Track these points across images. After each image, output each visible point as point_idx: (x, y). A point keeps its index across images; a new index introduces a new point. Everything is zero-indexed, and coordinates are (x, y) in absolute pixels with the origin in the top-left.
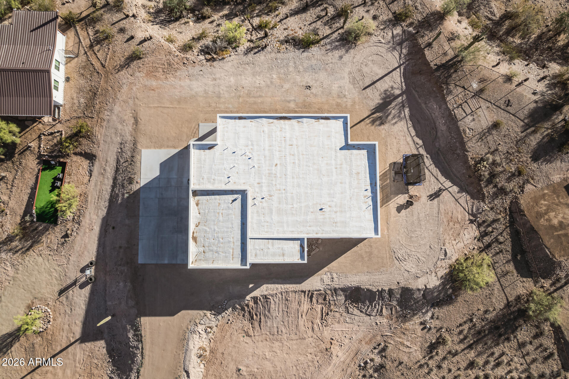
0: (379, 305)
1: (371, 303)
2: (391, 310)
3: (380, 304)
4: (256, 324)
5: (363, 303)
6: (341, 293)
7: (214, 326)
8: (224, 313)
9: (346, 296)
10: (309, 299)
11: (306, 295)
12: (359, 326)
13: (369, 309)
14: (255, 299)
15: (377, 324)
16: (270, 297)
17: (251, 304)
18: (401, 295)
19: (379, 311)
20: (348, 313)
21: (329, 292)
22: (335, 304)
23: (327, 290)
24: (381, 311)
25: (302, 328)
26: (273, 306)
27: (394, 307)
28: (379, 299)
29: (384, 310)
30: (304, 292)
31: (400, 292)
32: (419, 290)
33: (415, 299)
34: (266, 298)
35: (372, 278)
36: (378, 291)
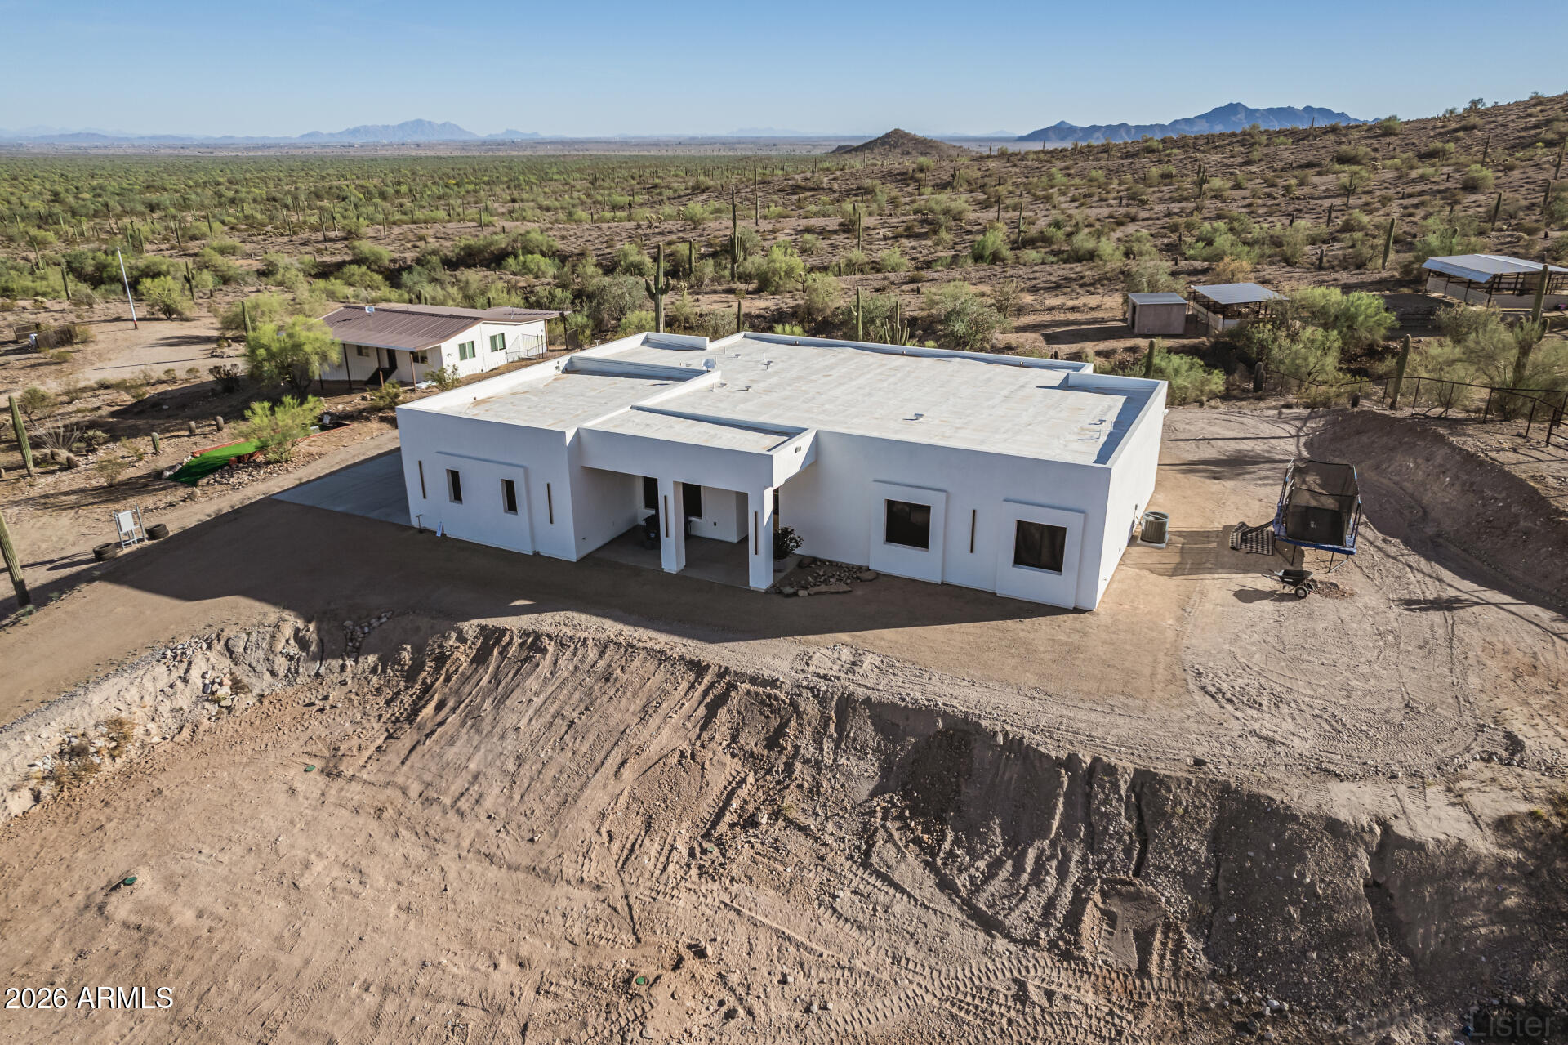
0: (1063, 873)
1: (1016, 844)
2: (1144, 943)
3: (1073, 877)
5: (972, 832)
6: (868, 734)
7: (256, 691)
8: (336, 663)
9: (886, 769)
10: (702, 711)
11: (701, 688)
12: (896, 960)
13: (997, 885)
14: (487, 647)
15: (1022, 995)
16: (551, 649)
17: (463, 657)
18: (1215, 839)
19: (1060, 914)
20: (865, 864)
21: (810, 707)
22: (815, 790)
23: (806, 693)
24: (1073, 920)
25: (580, 823)
26: (532, 683)
27: (1168, 927)
28: (1068, 829)
29: (1090, 917)
30: (699, 668)
31: (1209, 816)
32: (1334, 827)
33: (1317, 907)
34: (534, 644)
35: (1053, 713)
36: (1072, 762)
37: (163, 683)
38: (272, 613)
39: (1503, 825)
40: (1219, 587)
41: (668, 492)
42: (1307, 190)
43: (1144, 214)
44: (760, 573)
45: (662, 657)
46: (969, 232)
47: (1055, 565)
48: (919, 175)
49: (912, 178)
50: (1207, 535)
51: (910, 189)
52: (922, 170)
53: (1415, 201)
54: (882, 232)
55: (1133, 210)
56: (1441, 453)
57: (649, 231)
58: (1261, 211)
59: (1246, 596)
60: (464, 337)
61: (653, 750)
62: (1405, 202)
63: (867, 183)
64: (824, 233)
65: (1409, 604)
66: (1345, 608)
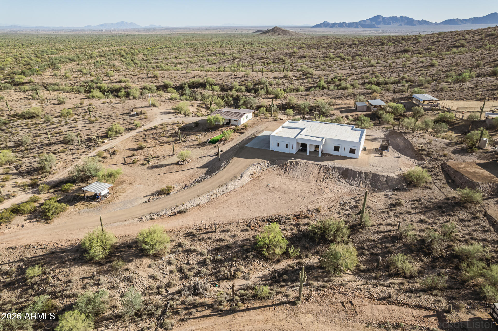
1: (353, 179)
2: (366, 186)
3: (359, 181)
4: (287, 173)
5: (349, 178)
6: (337, 170)
7: (265, 169)
8: (273, 166)
9: (340, 173)
10: (319, 169)
12: (344, 188)
13: (352, 182)
14: (291, 163)
15: (355, 190)
16: (299, 163)
17: (289, 164)
18: (372, 177)
20: (339, 181)
21: (331, 168)
22: (333, 175)
24: (359, 184)
25: (311, 179)
26: (299, 167)
27: (368, 184)
28: (358, 177)
29: (361, 184)
30: (317, 165)
31: (371, 176)
32: (383, 176)
33: (381, 182)
34: (297, 163)
35: (356, 168)
36: (358, 172)
37: (256, 168)
39: (398, 175)
40: (373, 156)
42: (395, 64)
43: (356, 73)
44: (320, 155)
45: (313, 164)
46: (315, 78)
47: (354, 153)
49: (292, 55)
50: (371, 150)
52: (295, 53)
53: (419, 69)
54: (294, 78)
56: (402, 138)
57: (235, 77)
59: (376, 156)
60: (243, 117)
61: (315, 172)
62: (417, 70)
64: (280, 78)
65: (395, 157)
66: (387, 158)
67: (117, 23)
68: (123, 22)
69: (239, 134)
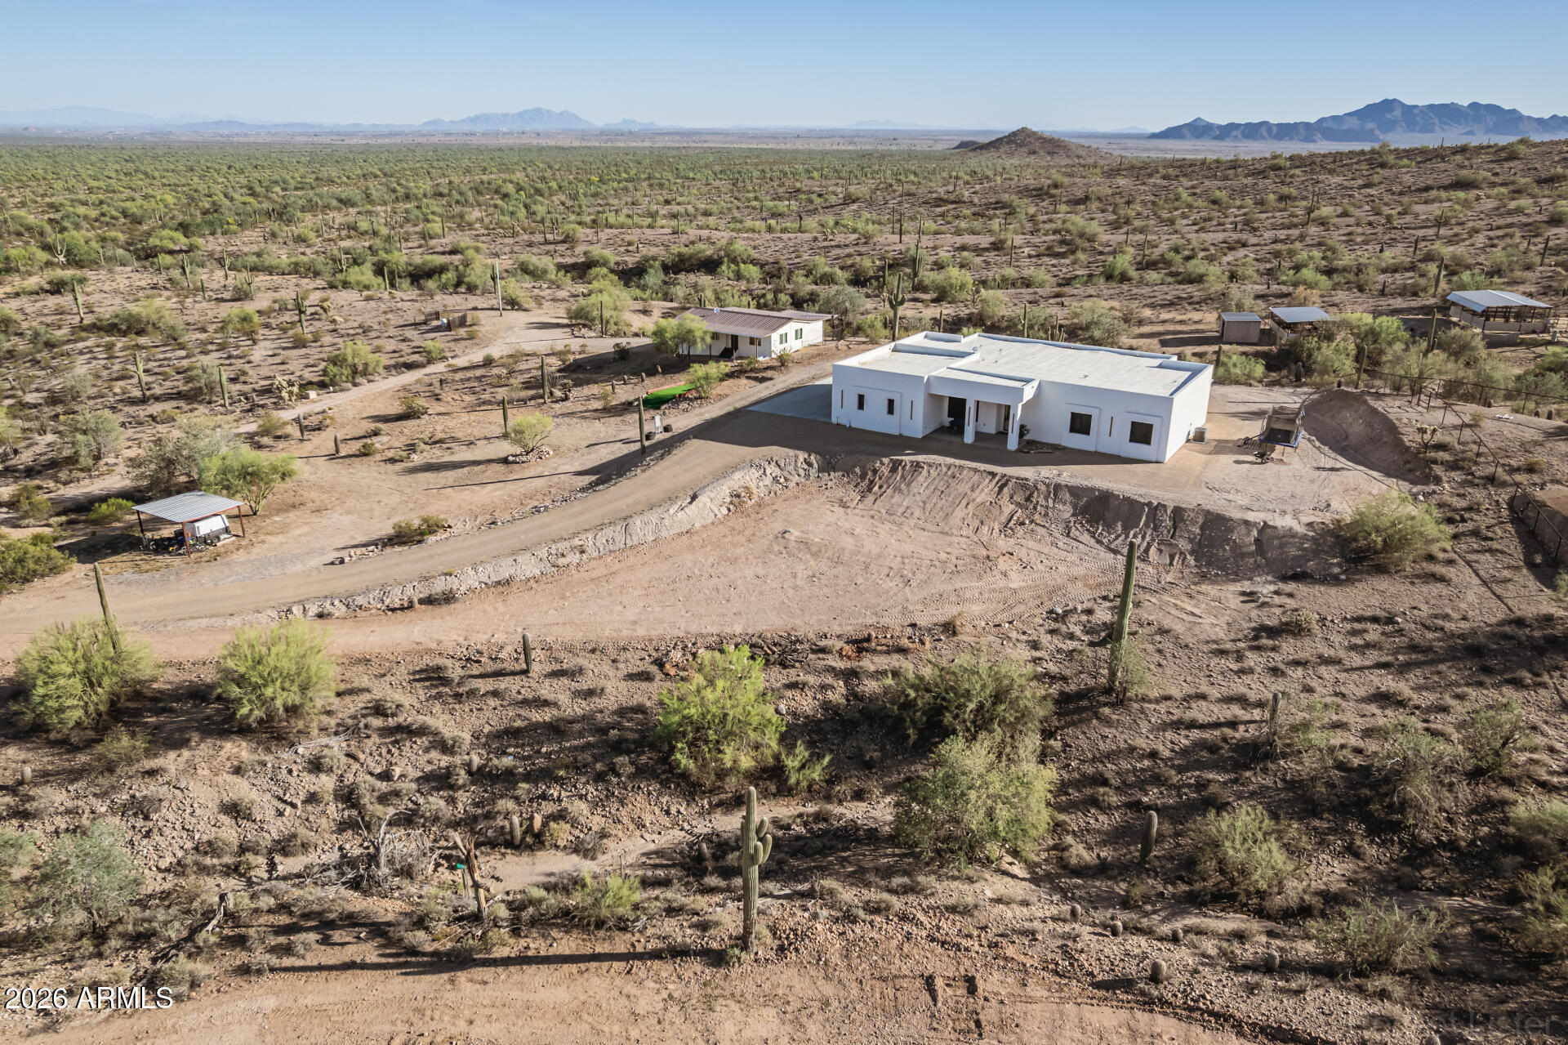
0: (1144, 537)
1: (1127, 530)
2: (1172, 558)
3: (1148, 538)
4: (871, 498)
5: (1109, 527)
6: (1067, 497)
7: (794, 481)
8: (827, 473)
9: (1075, 507)
10: (997, 488)
11: (995, 481)
12: (1081, 559)
13: (1118, 541)
14: (895, 466)
16: (925, 467)
17: (885, 471)
18: (1202, 528)
19: (1142, 549)
20: (1068, 535)
21: (1043, 488)
22: (1046, 515)
23: (1040, 483)
24: (1147, 551)
25: (955, 520)
26: (920, 479)
27: (1182, 553)
28: (1147, 525)
29: (1153, 550)
30: (993, 475)
31: (1201, 521)
32: (1246, 523)
33: (1236, 547)
34: (917, 466)
35: (1142, 491)
36: (1149, 504)
37: (757, 475)
38: (791, 452)
39: (1310, 525)
40: (1226, 460)
41: (970, 406)
42: (1408, 218)
43: (1254, 240)
45: (976, 470)
46: (1101, 253)
47: (1148, 442)
48: (1053, 191)
49: (1047, 193)
50: (1227, 441)
51: (1045, 204)
52: (1056, 186)
53: (1500, 233)
54: (1027, 250)
55: (1244, 236)
58: (1359, 239)
59: (1237, 462)
60: (782, 330)
61: (979, 500)
62: (1491, 234)
63: (1005, 197)
64: (978, 250)
65: (1318, 469)
66: (1282, 468)
67: (521, 114)
68: (538, 111)
69: (753, 383)
